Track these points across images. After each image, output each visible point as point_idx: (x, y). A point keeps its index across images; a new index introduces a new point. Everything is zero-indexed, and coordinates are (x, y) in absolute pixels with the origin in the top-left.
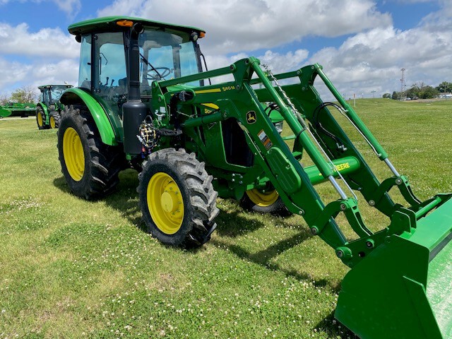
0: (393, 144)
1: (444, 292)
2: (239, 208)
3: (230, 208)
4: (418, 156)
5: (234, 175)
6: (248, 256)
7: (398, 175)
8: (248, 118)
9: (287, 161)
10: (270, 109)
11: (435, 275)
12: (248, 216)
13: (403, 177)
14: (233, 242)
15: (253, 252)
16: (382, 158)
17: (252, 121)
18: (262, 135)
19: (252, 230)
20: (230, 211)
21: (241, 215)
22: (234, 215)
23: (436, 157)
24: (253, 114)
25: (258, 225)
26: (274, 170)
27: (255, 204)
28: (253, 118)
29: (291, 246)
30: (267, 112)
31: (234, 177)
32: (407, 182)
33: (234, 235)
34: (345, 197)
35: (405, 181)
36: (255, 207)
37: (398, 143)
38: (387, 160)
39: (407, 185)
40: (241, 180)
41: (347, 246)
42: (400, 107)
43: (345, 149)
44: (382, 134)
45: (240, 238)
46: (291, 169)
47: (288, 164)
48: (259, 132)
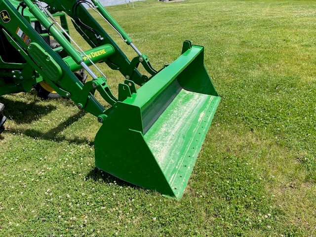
0: (155, 32)
1: (171, 128)
2: (37, 98)
3: (29, 99)
4: (169, 39)
5: (13, 72)
6: (40, 136)
7: (141, 54)
8: (3, 17)
9: (46, 54)
10: (21, 8)
11: (167, 118)
12: (44, 104)
13: (144, 56)
14: (28, 127)
15: (45, 131)
16: (128, 43)
17: (7, 20)
18: (20, 33)
19: (46, 114)
20: (29, 102)
21: (38, 104)
22: (32, 104)
23: (179, 39)
24: (6, 14)
25: (52, 108)
26: (38, 63)
27: (50, 93)
28: (6, 17)
29: (76, 120)
30: (20, 11)
31: (14, 74)
32: (147, 59)
33: (30, 122)
34: (96, 77)
35: (145, 58)
36: (50, 95)
37: (158, 32)
38: (132, 44)
39: (147, 61)
40: (21, 75)
41: (104, 113)
42: (162, 6)
43: (102, 39)
44: (149, 26)
45: (34, 123)
46: (50, 61)
47: (47, 56)
48: (16, 30)
